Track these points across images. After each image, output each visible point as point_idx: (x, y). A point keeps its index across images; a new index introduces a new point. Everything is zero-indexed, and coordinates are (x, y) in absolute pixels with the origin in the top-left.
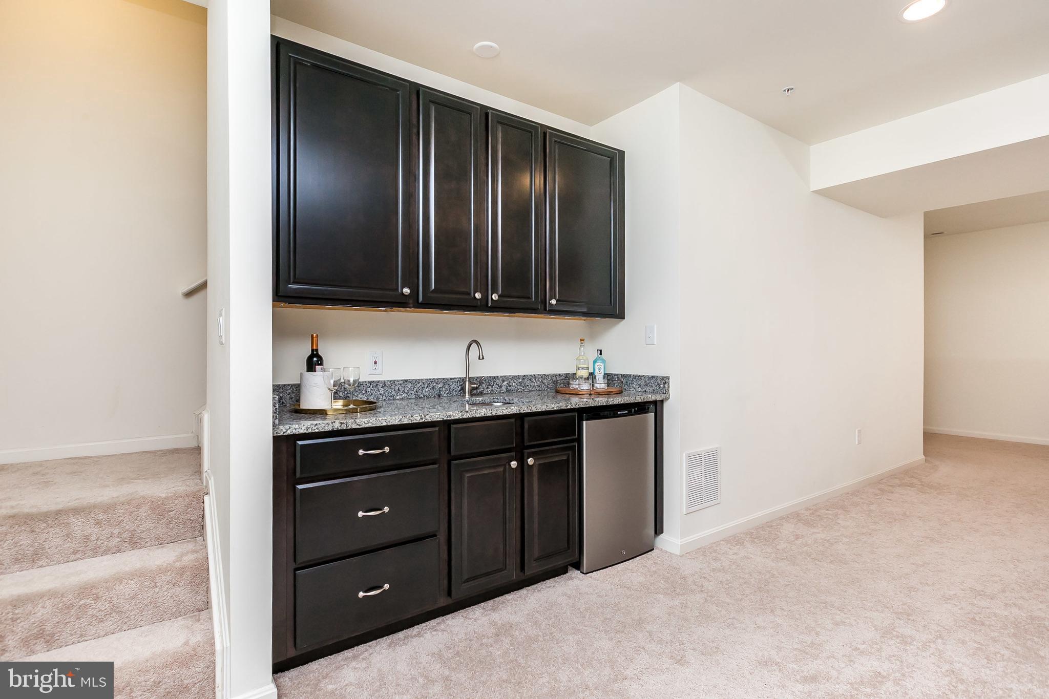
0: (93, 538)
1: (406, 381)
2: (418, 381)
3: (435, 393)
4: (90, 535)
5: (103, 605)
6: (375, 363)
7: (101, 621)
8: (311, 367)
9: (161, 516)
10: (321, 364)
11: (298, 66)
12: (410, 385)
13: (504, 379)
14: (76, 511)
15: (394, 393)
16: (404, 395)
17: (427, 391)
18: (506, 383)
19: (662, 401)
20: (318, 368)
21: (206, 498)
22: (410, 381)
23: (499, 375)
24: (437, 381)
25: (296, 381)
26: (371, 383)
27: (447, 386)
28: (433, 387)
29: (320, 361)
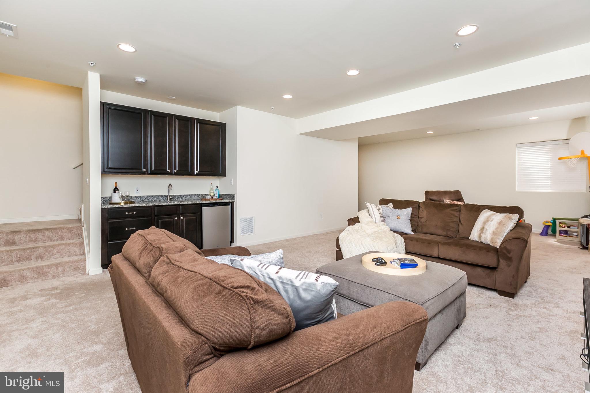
0: (51, 237)
1: (148, 196)
2: (152, 196)
3: (158, 200)
4: (50, 236)
5: (55, 250)
6: (138, 191)
7: (55, 254)
8: (115, 192)
9: (70, 232)
10: (118, 191)
11: (110, 110)
12: (149, 197)
13: (184, 196)
14: (46, 229)
15: (144, 200)
16: (147, 200)
17: (155, 199)
18: (184, 197)
19: (234, 202)
20: (117, 192)
21: (83, 227)
22: (150, 196)
23: (182, 194)
24: (159, 196)
25: (110, 196)
26: (136, 196)
27: (163, 198)
28: (158, 198)
29: (118, 190)
